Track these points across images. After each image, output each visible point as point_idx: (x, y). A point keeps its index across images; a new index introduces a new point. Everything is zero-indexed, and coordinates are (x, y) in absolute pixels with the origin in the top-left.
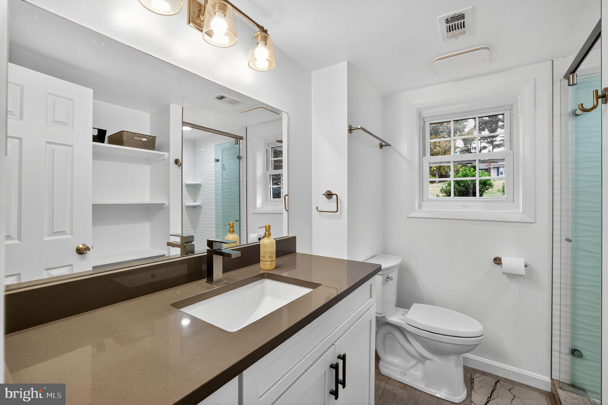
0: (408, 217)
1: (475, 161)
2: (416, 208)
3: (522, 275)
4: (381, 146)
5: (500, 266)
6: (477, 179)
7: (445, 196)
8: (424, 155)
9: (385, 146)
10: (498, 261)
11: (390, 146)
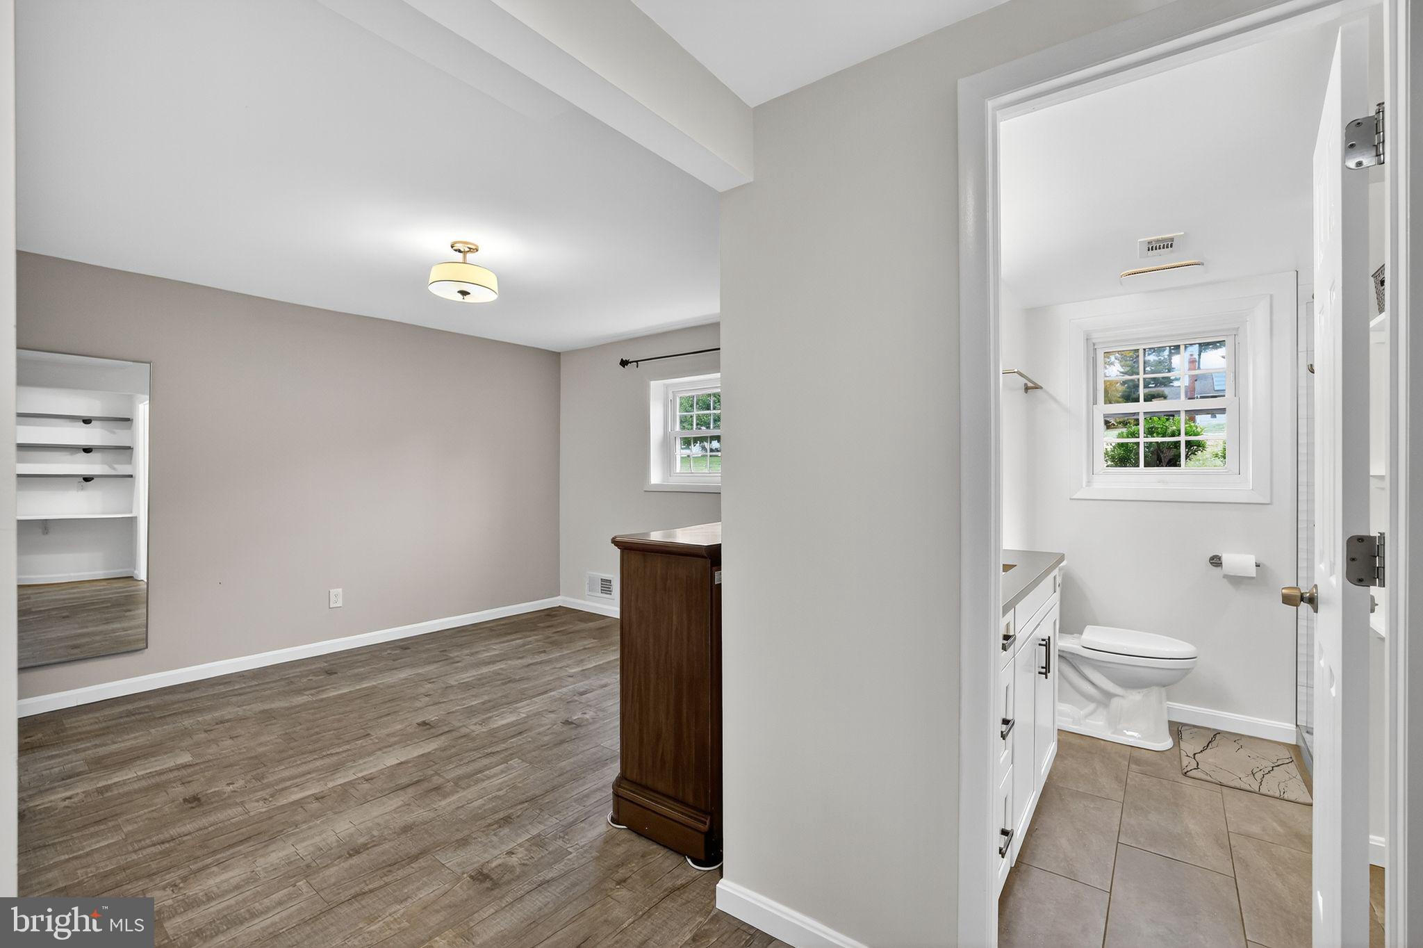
0: (1071, 499)
1: (1178, 412)
2: (1084, 486)
3: (1253, 578)
4: (1027, 389)
5: (1219, 568)
6: (1183, 439)
7: (1111, 466)
8: (1095, 403)
9: (1032, 388)
10: (1216, 561)
11: (1041, 388)
